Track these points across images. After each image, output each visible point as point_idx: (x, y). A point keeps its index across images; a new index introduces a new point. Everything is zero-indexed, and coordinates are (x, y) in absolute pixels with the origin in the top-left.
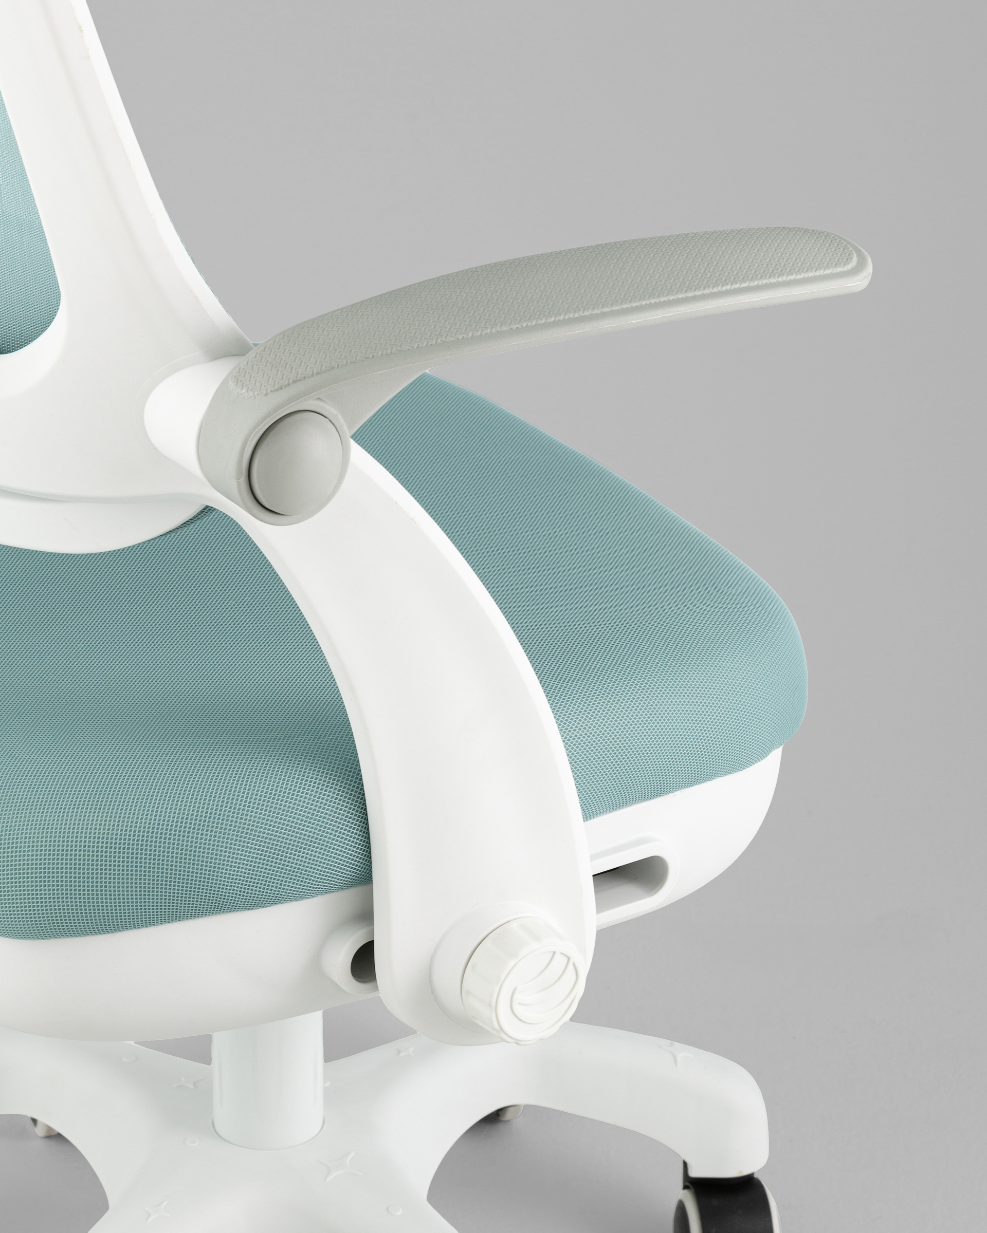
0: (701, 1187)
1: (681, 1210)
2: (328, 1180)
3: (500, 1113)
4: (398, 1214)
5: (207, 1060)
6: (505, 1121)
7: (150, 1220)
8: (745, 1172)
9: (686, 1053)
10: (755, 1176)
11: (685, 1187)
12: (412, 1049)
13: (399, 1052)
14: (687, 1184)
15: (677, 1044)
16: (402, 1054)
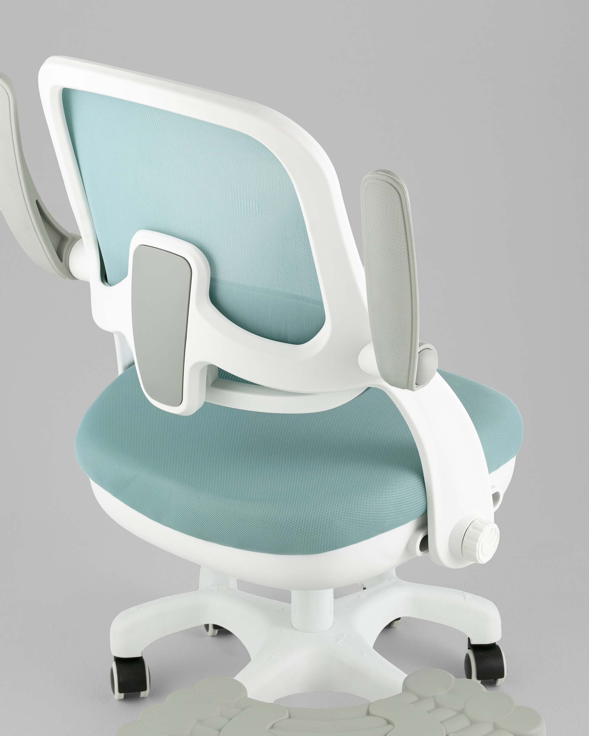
0: (476, 648)
1: (468, 657)
2: (338, 643)
3: (391, 624)
4: (366, 655)
5: (290, 602)
6: (393, 627)
7: (272, 659)
8: (493, 642)
9: (469, 596)
10: (497, 644)
11: (469, 648)
12: (364, 595)
13: (359, 596)
14: (470, 647)
15: (465, 592)
16: (360, 597)
